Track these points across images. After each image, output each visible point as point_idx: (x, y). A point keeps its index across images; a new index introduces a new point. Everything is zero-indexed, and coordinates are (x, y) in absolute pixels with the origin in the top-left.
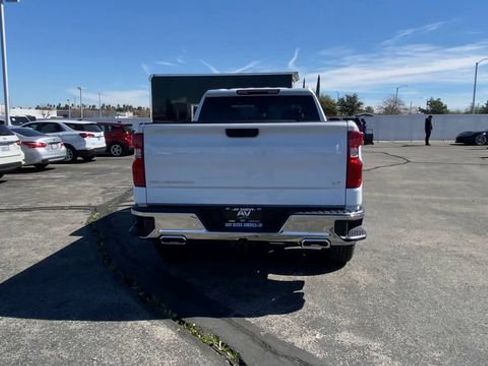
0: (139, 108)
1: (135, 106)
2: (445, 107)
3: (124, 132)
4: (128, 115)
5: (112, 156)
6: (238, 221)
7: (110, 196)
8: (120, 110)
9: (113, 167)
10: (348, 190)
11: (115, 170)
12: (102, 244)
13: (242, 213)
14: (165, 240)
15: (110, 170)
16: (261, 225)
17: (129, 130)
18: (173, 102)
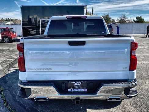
0: (15, 20)
1: (14, 19)
2: (143, 20)
3: (10, 32)
4: (11, 23)
5: (4, 43)
6: (74, 88)
7: (5, 65)
8: (7, 20)
9: (5, 48)
10: (130, 72)
11: (6, 50)
12: (2, 93)
13: (76, 84)
14: (37, 99)
15: (4, 51)
16: (86, 90)
17: (12, 31)
18: (31, 17)
